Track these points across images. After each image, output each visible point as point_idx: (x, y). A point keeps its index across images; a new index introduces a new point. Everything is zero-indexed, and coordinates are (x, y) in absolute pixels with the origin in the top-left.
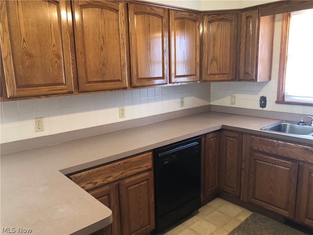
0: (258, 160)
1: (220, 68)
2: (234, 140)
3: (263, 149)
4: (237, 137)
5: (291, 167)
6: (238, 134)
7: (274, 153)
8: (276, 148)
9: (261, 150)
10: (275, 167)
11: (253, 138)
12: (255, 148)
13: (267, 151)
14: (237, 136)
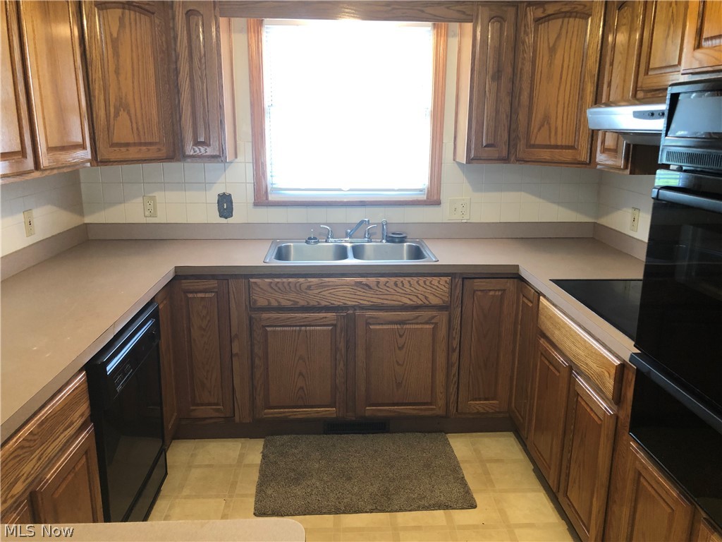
0: (268, 326)
1: (137, 129)
2: (207, 295)
3: (278, 302)
4: (214, 288)
5: (334, 322)
6: (216, 282)
7: (302, 303)
8: (306, 293)
9: (274, 304)
10: (306, 331)
11: (255, 283)
12: (262, 302)
13: (288, 304)
14: (216, 285)
